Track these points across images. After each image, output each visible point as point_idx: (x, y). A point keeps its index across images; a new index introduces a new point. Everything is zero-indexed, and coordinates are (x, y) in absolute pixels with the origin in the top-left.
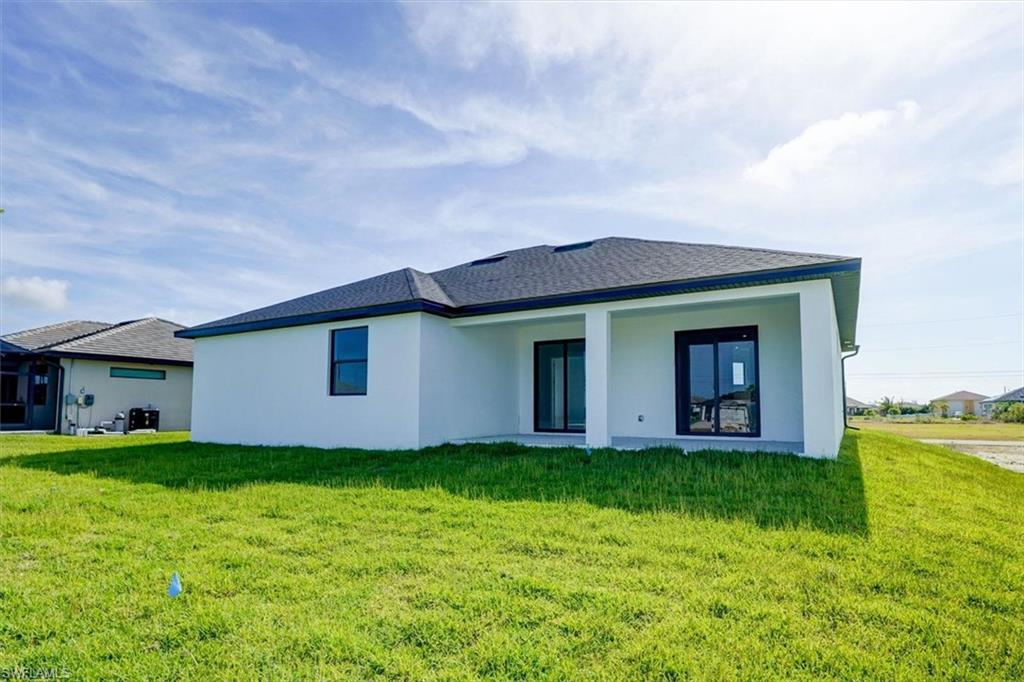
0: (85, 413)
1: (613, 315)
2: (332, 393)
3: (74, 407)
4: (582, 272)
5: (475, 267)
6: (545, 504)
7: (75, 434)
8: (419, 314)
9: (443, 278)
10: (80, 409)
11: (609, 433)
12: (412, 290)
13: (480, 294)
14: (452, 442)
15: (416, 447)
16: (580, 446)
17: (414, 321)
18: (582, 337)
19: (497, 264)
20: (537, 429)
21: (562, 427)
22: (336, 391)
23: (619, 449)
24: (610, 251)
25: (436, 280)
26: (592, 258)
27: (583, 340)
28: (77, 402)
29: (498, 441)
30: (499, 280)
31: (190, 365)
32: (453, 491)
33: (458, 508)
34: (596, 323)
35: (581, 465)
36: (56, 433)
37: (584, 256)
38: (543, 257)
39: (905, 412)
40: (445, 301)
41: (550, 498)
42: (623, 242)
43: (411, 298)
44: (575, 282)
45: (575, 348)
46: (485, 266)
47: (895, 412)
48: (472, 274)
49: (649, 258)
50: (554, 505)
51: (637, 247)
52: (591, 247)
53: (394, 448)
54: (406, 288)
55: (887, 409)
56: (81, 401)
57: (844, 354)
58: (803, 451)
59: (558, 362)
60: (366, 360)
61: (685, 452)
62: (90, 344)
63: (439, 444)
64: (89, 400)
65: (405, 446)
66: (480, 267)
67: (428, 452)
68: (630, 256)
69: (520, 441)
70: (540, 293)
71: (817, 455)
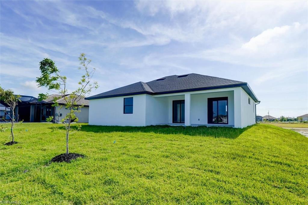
0: (60, 118)
1: (191, 95)
2: (124, 113)
3: (58, 117)
4: (184, 84)
5: (158, 81)
6: (174, 134)
7: (58, 123)
8: (145, 94)
9: (149, 84)
10: (59, 117)
11: (190, 123)
12: (143, 88)
13: (160, 89)
14: (153, 125)
15: (145, 126)
16: (183, 126)
17: (144, 96)
18: (184, 99)
19: (164, 80)
20: (173, 122)
21: (180, 122)
22: (125, 113)
23: (192, 126)
24: (192, 78)
25: (148, 85)
26: (187, 80)
27: (184, 100)
28: (58, 115)
29: (164, 125)
30: (164, 86)
31: (88, 106)
32: (156, 133)
33: (157, 135)
34: (187, 97)
35: (183, 129)
36: (54, 123)
37: (185, 79)
38: (175, 79)
39: (288, 120)
40: (151, 91)
41: (176, 134)
42: (195, 75)
43: (143, 91)
44: (182, 87)
45: (182, 102)
46: (160, 81)
47: (285, 121)
48: (157, 83)
49: (201, 80)
50: (176, 135)
51: (199, 77)
52: (187, 76)
53: (140, 126)
54: (142, 88)
55: (283, 120)
56: (59, 115)
57: (256, 103)
58: (234, 127)
59: (179, 105)
60: (133, 105)
61: (207, 127)
62: (61, 101)
63: (150, 125)
64: (61, 115)
65: (142, 126)
66: (159, 81)
67: (148, 127)
68: (196, 79)
69: (169, 125)
70: (174, 90)
71: (237, 127)
